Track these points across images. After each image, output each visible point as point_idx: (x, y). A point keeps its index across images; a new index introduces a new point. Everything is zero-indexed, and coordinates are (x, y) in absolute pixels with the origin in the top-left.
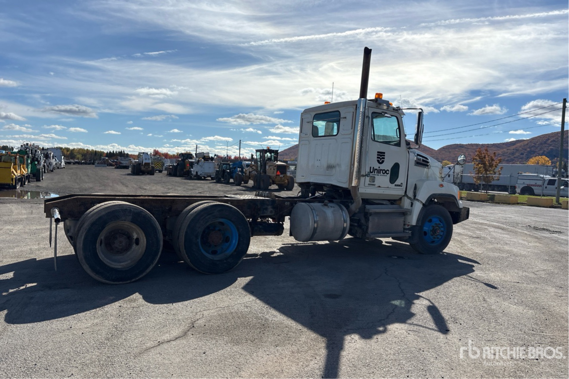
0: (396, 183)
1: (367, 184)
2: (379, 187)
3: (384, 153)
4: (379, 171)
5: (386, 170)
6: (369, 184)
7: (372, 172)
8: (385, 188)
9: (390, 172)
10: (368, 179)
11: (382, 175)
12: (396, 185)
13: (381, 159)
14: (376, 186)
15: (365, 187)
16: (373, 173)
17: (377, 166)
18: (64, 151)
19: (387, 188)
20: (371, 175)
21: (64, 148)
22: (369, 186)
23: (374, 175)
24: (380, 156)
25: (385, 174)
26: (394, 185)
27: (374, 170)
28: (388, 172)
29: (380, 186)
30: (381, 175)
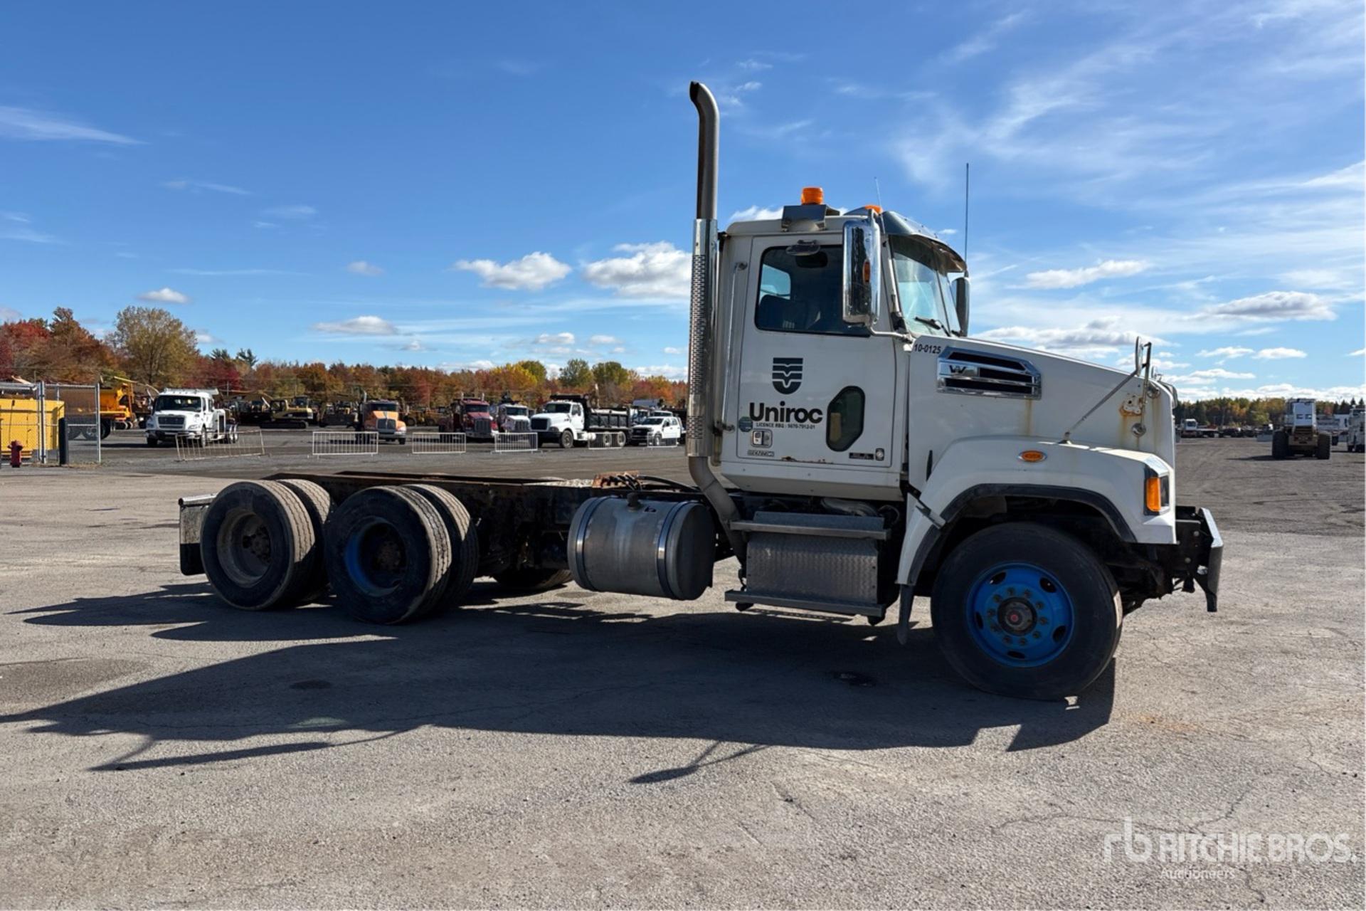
0: (855, 448)
1: (743, 451)
2: (789, 459)
3: (800, 361)
4: (784, 414)
5: (809, 411)
6: (750, 453)
7: (759, 418)
8: (812, 462)
9: (824, 416)
10: (745, 438)
11: (796, 426)
12: (851, 455)
13: (787, 380)
14: (779, 456)
15: (740, 460)
16: (763, 420)
17: (773, 399)
18: (1234, 407)
19: (819, 462)
20: (754, 426)
21: (1234, 399)
22: (751, 457)
23: (767, 425)
24: (784, 372)
25: (808, 422)
26: (846, 453)
27: (765, 411)
28: (815, 416)
29: (792, 457)
30: (790, 426)
